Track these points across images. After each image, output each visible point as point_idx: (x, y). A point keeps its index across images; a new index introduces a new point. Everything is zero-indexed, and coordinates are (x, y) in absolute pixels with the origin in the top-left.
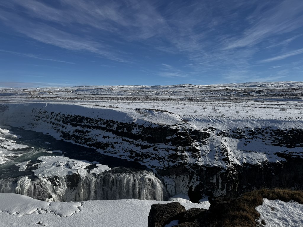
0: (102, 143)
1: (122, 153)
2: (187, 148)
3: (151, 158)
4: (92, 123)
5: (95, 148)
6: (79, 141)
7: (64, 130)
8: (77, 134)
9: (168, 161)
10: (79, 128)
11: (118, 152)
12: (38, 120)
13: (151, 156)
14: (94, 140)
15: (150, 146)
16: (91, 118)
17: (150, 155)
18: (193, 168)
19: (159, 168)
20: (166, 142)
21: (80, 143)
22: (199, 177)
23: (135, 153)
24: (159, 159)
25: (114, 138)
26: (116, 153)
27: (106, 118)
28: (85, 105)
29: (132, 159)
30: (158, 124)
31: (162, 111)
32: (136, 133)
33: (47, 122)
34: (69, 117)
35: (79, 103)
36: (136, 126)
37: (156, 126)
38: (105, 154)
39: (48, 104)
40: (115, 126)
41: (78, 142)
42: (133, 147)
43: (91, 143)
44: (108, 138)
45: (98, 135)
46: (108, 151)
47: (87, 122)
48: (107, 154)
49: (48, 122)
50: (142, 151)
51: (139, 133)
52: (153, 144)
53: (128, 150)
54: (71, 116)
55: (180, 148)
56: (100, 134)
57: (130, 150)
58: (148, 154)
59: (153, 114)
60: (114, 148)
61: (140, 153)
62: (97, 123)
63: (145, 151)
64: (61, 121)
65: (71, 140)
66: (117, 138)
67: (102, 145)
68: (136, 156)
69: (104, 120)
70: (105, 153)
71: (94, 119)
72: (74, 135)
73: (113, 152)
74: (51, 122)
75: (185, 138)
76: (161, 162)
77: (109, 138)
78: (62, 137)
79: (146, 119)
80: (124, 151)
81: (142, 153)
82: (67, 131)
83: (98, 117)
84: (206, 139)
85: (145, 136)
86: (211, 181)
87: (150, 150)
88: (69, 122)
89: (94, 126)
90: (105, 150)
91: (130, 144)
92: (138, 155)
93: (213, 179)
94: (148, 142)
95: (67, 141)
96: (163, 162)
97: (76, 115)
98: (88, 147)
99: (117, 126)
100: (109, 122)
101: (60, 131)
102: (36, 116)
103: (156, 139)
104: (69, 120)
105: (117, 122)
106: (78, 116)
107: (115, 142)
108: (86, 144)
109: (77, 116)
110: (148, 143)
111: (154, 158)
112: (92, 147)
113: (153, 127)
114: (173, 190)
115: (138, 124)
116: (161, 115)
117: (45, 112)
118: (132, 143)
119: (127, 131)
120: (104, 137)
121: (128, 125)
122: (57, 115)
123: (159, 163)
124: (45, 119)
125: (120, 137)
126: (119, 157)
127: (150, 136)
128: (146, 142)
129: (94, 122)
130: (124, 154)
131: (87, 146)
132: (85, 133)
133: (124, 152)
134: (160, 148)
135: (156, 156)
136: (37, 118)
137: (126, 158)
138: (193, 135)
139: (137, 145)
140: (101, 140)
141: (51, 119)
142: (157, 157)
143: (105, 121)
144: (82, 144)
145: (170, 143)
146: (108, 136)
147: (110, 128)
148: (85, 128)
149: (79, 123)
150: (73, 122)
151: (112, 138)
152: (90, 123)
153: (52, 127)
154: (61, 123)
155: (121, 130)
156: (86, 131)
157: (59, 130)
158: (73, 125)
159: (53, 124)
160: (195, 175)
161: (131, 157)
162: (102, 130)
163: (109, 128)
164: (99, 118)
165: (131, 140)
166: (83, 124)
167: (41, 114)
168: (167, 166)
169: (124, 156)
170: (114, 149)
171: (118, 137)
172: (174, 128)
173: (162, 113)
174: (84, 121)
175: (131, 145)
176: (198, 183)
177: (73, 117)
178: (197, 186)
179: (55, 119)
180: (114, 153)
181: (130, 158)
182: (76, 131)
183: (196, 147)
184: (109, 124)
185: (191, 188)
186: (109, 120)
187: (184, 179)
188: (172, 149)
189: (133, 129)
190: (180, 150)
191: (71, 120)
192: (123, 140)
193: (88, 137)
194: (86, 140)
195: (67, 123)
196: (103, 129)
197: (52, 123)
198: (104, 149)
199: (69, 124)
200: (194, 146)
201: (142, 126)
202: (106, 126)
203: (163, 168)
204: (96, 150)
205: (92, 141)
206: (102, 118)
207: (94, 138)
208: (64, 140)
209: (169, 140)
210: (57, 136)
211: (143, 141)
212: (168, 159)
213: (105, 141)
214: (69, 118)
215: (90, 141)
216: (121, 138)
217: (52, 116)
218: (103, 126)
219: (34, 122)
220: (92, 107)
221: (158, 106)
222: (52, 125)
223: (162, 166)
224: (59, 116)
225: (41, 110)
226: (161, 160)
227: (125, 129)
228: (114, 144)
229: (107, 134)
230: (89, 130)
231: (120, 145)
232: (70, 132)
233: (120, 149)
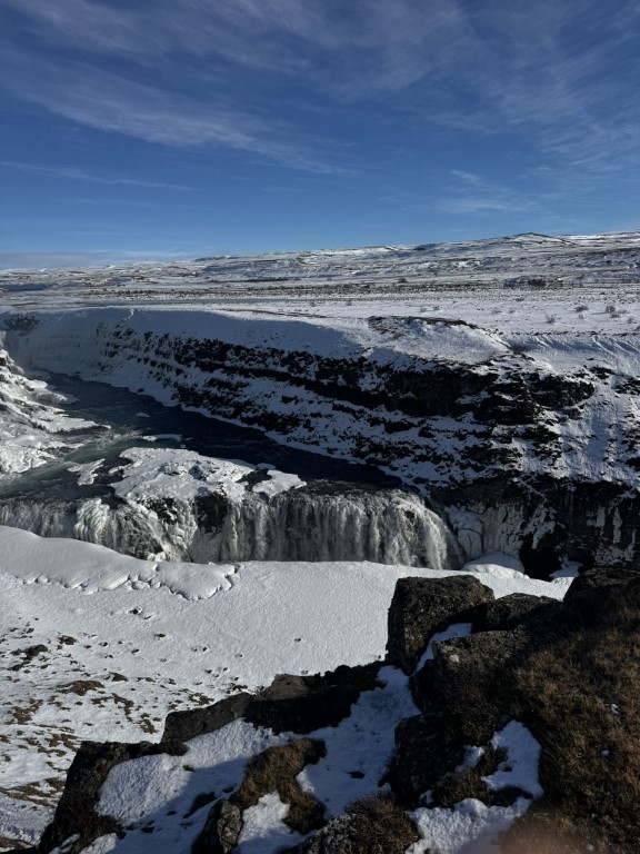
0: (279, 415)
1: (333, 442)
2: (520, 428)
3: (413, 456)
4: (251, 362)
5: (262, 429)
6: (220, 409)
7: (180, 380)
8: (214, 390)
9: (463, 467)
10: (218, 374)
11: (322, 439)
12: (112, 354)
13: (413, 453)
14: (260, 407)
15: (411, 425)
16: (249, 347)
17: (410, 448)
18: (536, 486)
19: (437, 485)
20: (457, 412)
21: (225, 416)
22: (554, 511)
23: (368, 444)
24: (437, 459)
25: (311, 402)
26: (317, 443)
27: (288, 348)
28: (230, 310)
29: (362, 458)
30: (434, 361)
31: (447, 323)
32: (370, 388)
33: (135, 360)
34: (192, 344)
35: (215, 306)
36: (369, 368)
37: (429, 367)
38: (289, 445)
39: (136, 310)
40: (313, 368)
41: (219, 413)
42: (362, 427)
43: (250, 414)
44: (294, 401)
45: (269, 393)
46: (296, 437)
47: (238, 358)
48: (293, 444)
49: (139, 360)
50: (388, 437)
51: (381, 389)
52: (420, 419)
53: (349, 434)
54: (197, 343)
55: (497, 430)
56: (273, 392)
57: (355, 434)
58: (406, 445)
59: (419, 331)
60: (311, 429)
61: (384, 443)
62: (263, 362)
63: (396, 438)
64: (173, 357)
65: (201, 407)
66: (320, 403)
67: (280, 420)
68: (371, 451)
69: (283, 352)
70: (287, 441)
71: (257, 350)
72: (207, 393)
73: (309, 439)
74: (146, 360)
75: (515, 401)
76: (443, 467)
77: (297, 402)
78: (177, 400)
79: (397, 349)
80: (340, 436)
81: (389, 443)
82: (189, 383)
83: (265, 346)
84: (581, 403)
85: (396, 396)
86: (589, 523)
87: (412, 435)
88: (194, 359)
89: (258, 369)
90: (289, 435)
91: (353, 418)
92: (376, 448)
93: (595, 518)
94: (405, 413)
95: (190, 409)
96: (447, 469)
97: (209, 341)
98: (245, 425)
99: (318, 369)
100: (296, 359)
101: (173, 383)
102: (108, 344)
103: (428, 404)
104: (191, 352)
105: (318, 358)
106: (216, 342)
107: (315, 412)
108: (239, 417)
109: (212, 341)
110: (406, 416)
111: (422, 458)
112: (255, 426)
113: (419, 369)
114: (477, 543)
115: (375, 362)
116: (443, 335)
117: (129, 333)
118: (360, 415)
119: (345, 383)
120: (286, 400)
121: (349, 366)
122: (161, 341)
123: (437, 471)
124: (130, 352)
125: (327, 399)
126: (325, 453)
127: (412, 396)
128: (400, 413)
129: (257, 358)
130: (338, 445)
131: (242, 422)
132: (236, 389)
133: (340, 439)
134: (439, 431)
135: (428, 453)
136: (111, 349)
137: (343, 457)
138: (540, 393)
139: (374, 422)
140: (275, 406)
141: (145, 351)
142: (431, 454)
143: (286, 355)
144: (231, 418)
145: (470, 415)
146: (296, 398)
147: (298, 374)
148: (235, 375)
149: (217, 362)
150: (204, 360)
151: (306, 402)
152: (246, 363)
153: (151, 373)
154: (172, 362)
155: (328, 381)
156: (238, 383)
157: (168, 380)
158: (205, 368)
159: (153, 364)
160: (541, 506)
161: (357, 454)
162: (279, 381)
163: (296, 375)
164: (268, 348)
165: (357, 408)
166: (228, 363)
167: (120, 338)
168: (459, 478)
169: (339, 452)
170: (312, 433)
171: (321, 398)
172: (482, 371)
173: (447, 328)
174: (230, 356)
175: (356, 421)
176: (551, 526)
177: (202, 344)
178: (547, 534)
179: (157, 352)
180: (313, 443)
181: (356, 456)
182: (212, 383)
183: (548, 426)
184: (297, 365)
185: (528, 539)
186: (296, 352)
187: (507, 515)
188: (474, 433)
189: (363, 376)
190: (500, 436)
191: (197, 352)
192: (336, 408)
193: (242, 400)
194: (240, 408)
195: (187, 362)
196: (281, 377)
197: (149, 363)
198: (285, 433)
199: (193, 363)
200: (541, 423)
201: (387, 369)
202: (289, 369)
203: (446, 485)
204: (266, 434)
205: (255, 411)
206: (276, 347)
207: (259, 401)
208: (183, 407)
209: (467, 408)
210: (166, 397)
211: (389, 410)
212: (464, 462)
213: (287, 410)
214: (191, 348)
215: (249, 410)
216: (330, 402)
217: (149, 343)
218: (280, 369)
219: (105, 359)
220: (248, 316)
221: (436, 308)
222: (151, 368)
223: (446, 478)
224: (166, 342)
225: (118, 326)
226: (442, 463)
227: (340, 377)
228: (311, 419)
229: (293, 391)
230: (244, 380)
231: (327, 421)
232: (196, 385)
233: (328, 433)
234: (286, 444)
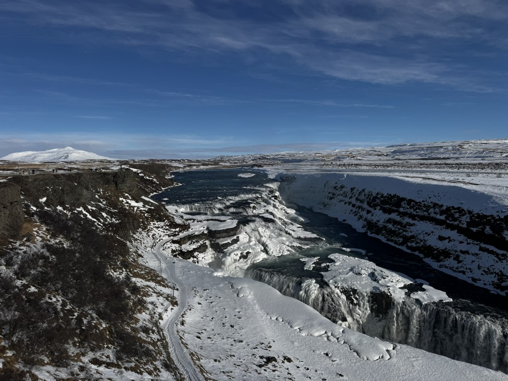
0: (436, 248)
1: (477, 274)
4: (418, 210)
5: (421, 256)
6: (393, 238)
7: (369, 217)
8: (390, 226)
10: (394, 216)
11: (468, 271)
12: (331, 198)
14: (421, 241)
16: (417, 201)
21: (396, 243)
25: (461, 242)
26: (464, 273)
27: (446, 204)
28: (407, 177)
29: (502, 290)
33: (343, 203)
34: (379, 196)
35: (397, 174)
38: (441, 270)
39: (347, 175)
40: (465, 219)
41: (392, 241)
43: (414, 244)
44: (448, 240)
45: (429, 232)
46: (447, 265)
47: (409, 207)
48: (443, 270)
49: (346, 203)
53: (492, 271)
54: (383, 195)
56: (432, 232)
57: (497, 271)
60: (459, 262)
62: (427, 211)
64: (366, 203)
65: (380, 235)
66: (468, 244)
67: (436, 252)
69: (442, 206)
70: (440, 267)
71: (423, 203)
72: (385, 227)
73: (457, 268)
74: (350, 203)
77: (450, 241)
78: (365, 229)
80: (483, 271)
82: (374, 219)
83: (429, 201)
88: (378, 205)
89: (421, 216)
90: (442, 263)
91: (496, 259)
95: (373, 235)
97: (390, 195)
98: (409, 251)
99: (469, 220)
100: (452, 211)
101: (364, 219)
102: (329, 193)
104: (378, 201)
105: (470, 212)
106: (395, 196)
107: (464, 250)
108: (405, 245)
109: (392, 195)
112: (417, 253)
117: (342, 187)
118: (503, 258)
119: (491, 232)
120: (441, 238)
121: (496, 220)
122: (360, 193)
124: (341, 198)
125: (475, 242)
126: (470, 281)
129: (422, 208)
130: (481, 277)
131: (407, 249)
132: (405, 227)
133: (484, 273)
136: (331, 195)
137: (485, 287)
140: (432, 241)
141: (350, 198)
143: (444, 208)
144: (399, 245)
146: (449, 238)
147: (453, 222)
148: (405, 217)
149: (394, 208)
150: (385, 206)
151: (457, 242)
152: (414, 210)
153: (352, 211)
154: (365, 205)
155: (477, 229)
156: (407, 223)
157: (361, 217)
158: (385, 211)
159: (354, 206)
161: (498, 286)
162: (437, 225)
163: (451, 222)
164: (431, 202)
165: (500, 252)
166: (401, 210)
167: (336, 190)
169: (482, 282)
170: (460, 265)
171: (470, 241)
174: (404, 205)
175: (499, 262)
177: (386, 197)
179: (357, 199)
180: (460, 272)
181: (498, 288)
182: (389, 221)
184: (452, 216)
186: (453, 207)
191: (381, 201)
192: (481, 249)
193: (410, 234)
194: (406, 240)
195: (375, 207)
196: (439, 222)
197: (351, 205)
198: (439, 261)
199: (378, 208)
202: (446, 217)
204: (423, 259)
205: (417, 243)
206: (437, 202)
207: (421, 237)
208: (369, 234)
210: (359, 226)
213: (441, 245)
214: (378, 198)
215: (413, 241)
216: (477, 244)
217: (353, 194)
218: (438, 217)
219: (327, 201)
220: (419, 181)
222: (352, 208)
224: (363, 194)
225: (336, 183)
227: (488, 228)
228: (460, 254)
229: (447, 233)
230: (412, 222)
231: (474, 258)
232: (378, 221)
233: (474, 266)
234: (439, 269)
